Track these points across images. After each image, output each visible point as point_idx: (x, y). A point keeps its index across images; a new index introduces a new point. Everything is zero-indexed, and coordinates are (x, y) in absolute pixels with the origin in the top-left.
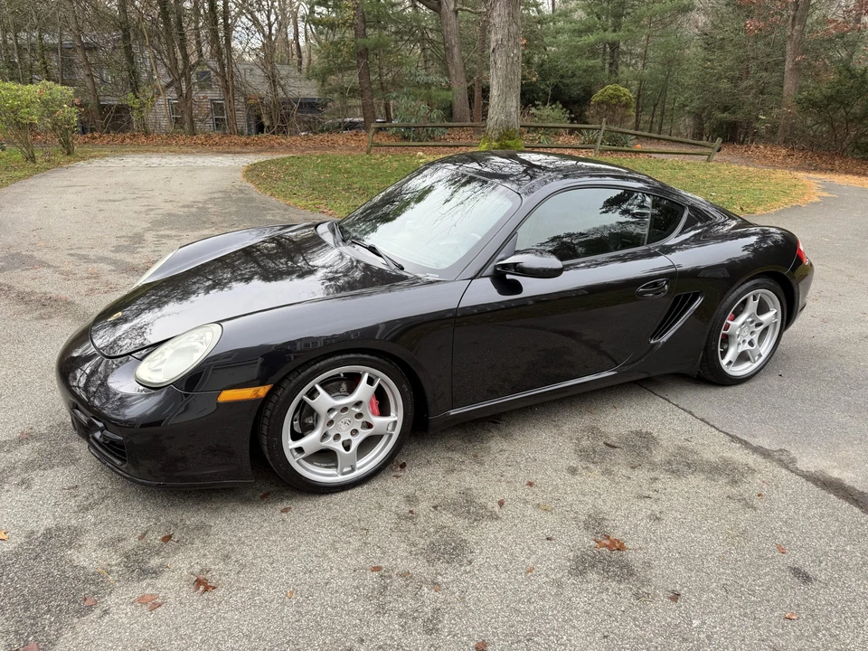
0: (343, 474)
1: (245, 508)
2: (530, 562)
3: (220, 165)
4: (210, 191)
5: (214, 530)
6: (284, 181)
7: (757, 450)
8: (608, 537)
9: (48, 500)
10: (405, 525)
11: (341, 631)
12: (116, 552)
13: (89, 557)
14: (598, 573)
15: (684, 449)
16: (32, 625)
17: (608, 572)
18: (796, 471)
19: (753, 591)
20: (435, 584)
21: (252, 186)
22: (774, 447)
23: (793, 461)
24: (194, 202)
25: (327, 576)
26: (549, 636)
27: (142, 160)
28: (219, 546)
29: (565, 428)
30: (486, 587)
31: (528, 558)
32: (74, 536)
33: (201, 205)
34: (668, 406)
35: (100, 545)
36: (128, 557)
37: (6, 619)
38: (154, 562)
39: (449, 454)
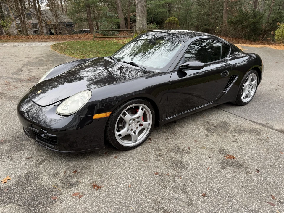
0: (133, 143)
1: (100, 158)
2: (207, 165)
3: (42, 45)
4: (41, 54)
5: (92, 167)
6: (68, 49)
7: (260, 124)
8: (228, 155)
9: (22, 163)
10: (160, 158)
11: (153, 196)
12: (57, 179)
13: (47, 181)
14: (231, 167)
15: (238, 126)
16: (34, 210)
17: (233, 166)
18: (274, 129)
19: (280, 167)
20: (179, 176)
21: (56, 52)
22: (264, 123)
23: (272, 126)
24: (37, 57)
25: (140, 178)
26: (225, 189)
27: (11, 44)
28: (96, 172)
29: (198, 122)
30: (197, 175)
31: (206, 164)
32: (38, 175)
33: (40, 58)
34: (227, 113)
35: (49, 177)
36: (63, 180)
37: (22, 209)
38: (74, 181)
39: (164, 134)
